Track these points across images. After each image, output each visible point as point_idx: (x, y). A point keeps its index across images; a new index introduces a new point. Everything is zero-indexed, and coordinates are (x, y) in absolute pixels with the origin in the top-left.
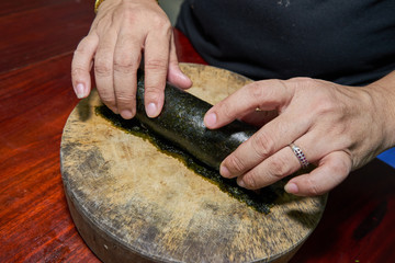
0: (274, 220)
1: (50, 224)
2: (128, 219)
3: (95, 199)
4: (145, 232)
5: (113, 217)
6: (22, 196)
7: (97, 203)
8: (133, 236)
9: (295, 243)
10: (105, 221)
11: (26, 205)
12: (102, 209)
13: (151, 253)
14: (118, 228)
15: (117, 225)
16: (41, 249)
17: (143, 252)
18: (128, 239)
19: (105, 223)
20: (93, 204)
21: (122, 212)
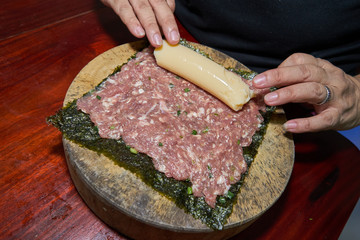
0: (247, 189)
1: (53, 185)
2: (124, 188)
3: (95, 169)
4: (139, 198)
5: (111, 185)
6: (27, 159)
7: (97, 173)
8: (129, 203)
9: (264, 209)
10: (104, 189)
11: (31, 167)
12: (101, 179)
13: (144, 217)
14: (116, 195)
15: (115, 192)
16: (47, 206)
17: (138, 216)
18: (124, 205)
19: (105, 190)
20: (93, 173)
21: (119, 181)
